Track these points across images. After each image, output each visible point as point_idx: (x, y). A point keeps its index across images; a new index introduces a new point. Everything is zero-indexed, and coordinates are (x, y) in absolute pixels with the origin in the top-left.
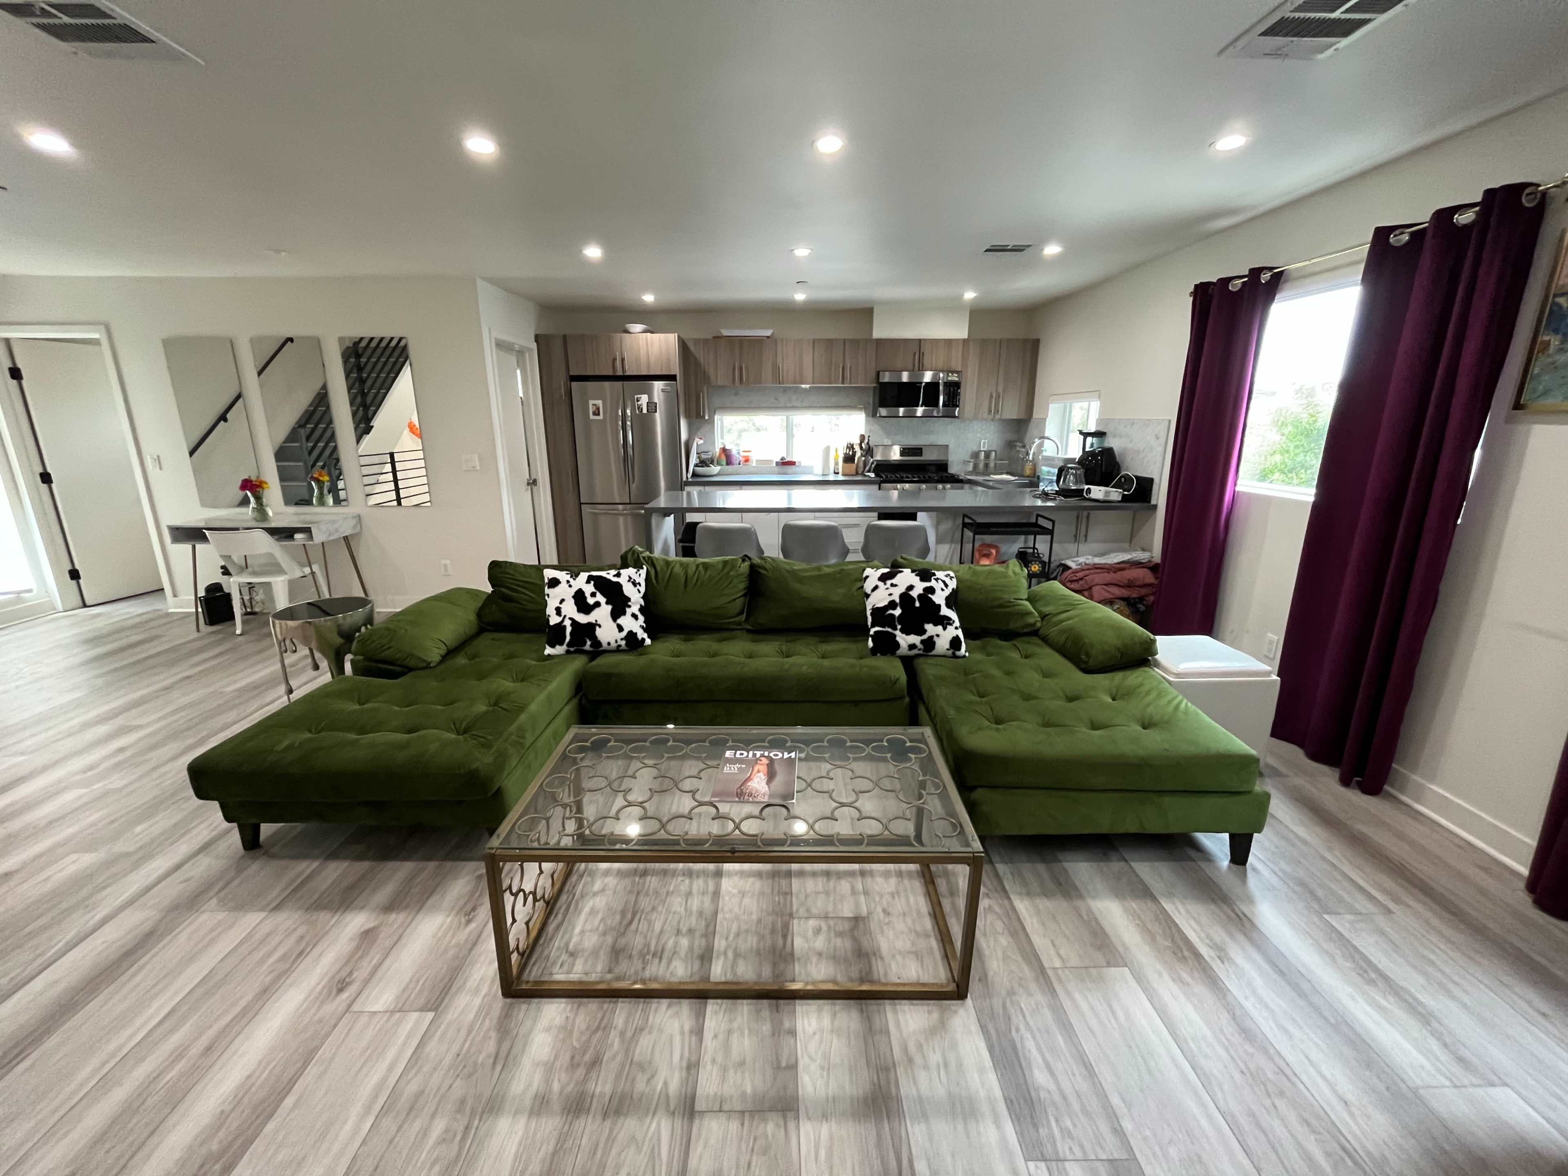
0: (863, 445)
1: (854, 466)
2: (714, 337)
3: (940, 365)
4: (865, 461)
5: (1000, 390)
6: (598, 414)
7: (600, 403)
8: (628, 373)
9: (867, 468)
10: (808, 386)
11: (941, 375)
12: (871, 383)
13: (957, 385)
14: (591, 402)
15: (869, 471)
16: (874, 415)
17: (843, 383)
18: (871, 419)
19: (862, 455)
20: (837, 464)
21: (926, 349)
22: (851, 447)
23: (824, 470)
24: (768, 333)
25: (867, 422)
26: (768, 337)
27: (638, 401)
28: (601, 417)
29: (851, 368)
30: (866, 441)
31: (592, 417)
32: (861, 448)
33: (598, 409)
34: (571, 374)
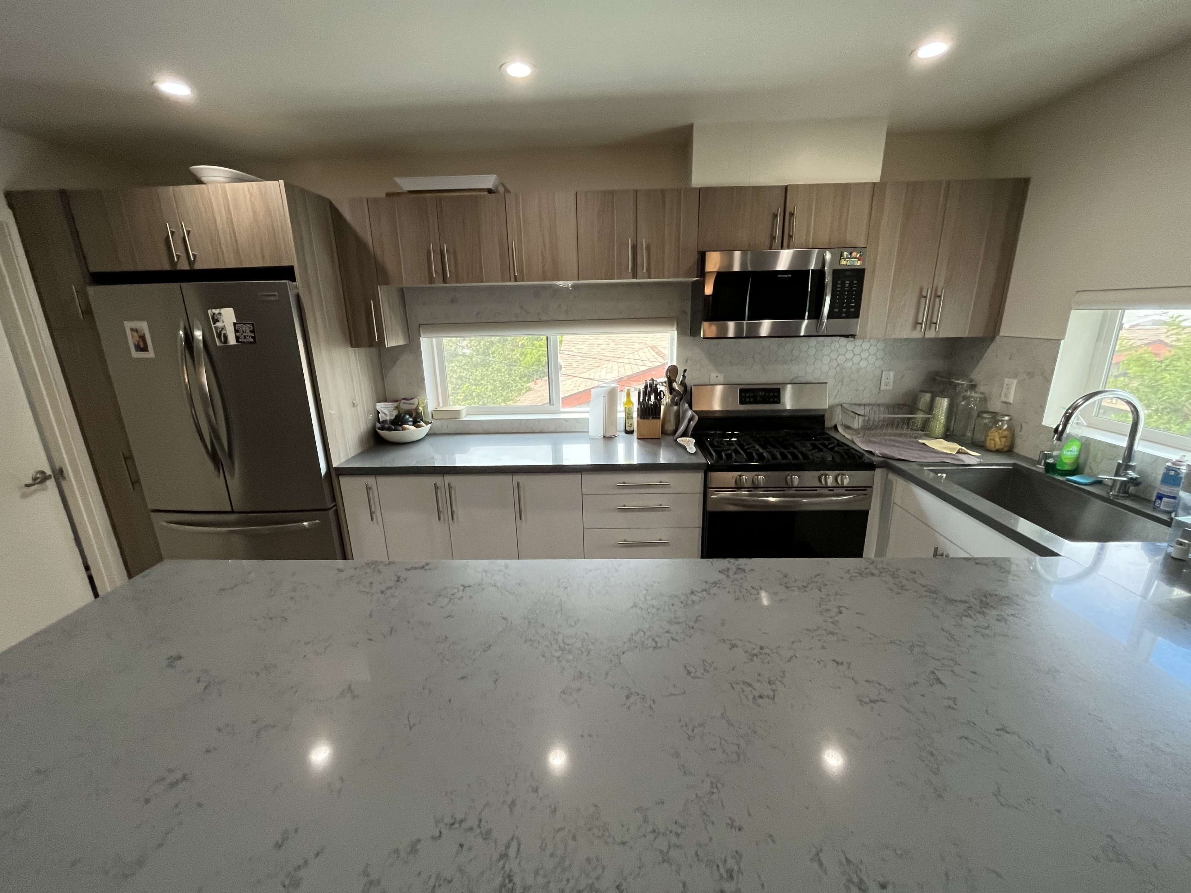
0: (676, 386)
1: (658, 423)
2: (388, 195)
3: (824, 236)
4: (678, 413)
5: (940, 283)
6: (145, 349)
7: (144, 326)
8: (198, 266)
9: (682, 428)
10: (570, 283)
11: (828, 256)
12: (688, 275)
13: (859, 274)
14: (128, 325)
15: (684, 435)
16: (694, 331)
17: (635, 276)
18: (690, 339)
19: (674, 403)
20: (629, 416)
21: (797, 204)
22: (651, 390)
23: (606, 429)
24: (489, 181)
25: (681, 344)
26: (490, 191)
27: (216, 321)
28: (150, 354)
29: (648, 247)
30: (679, 378)
31: (135, 354)
32: (671, 390)
33: (143, 338)
34: (92, 269)
